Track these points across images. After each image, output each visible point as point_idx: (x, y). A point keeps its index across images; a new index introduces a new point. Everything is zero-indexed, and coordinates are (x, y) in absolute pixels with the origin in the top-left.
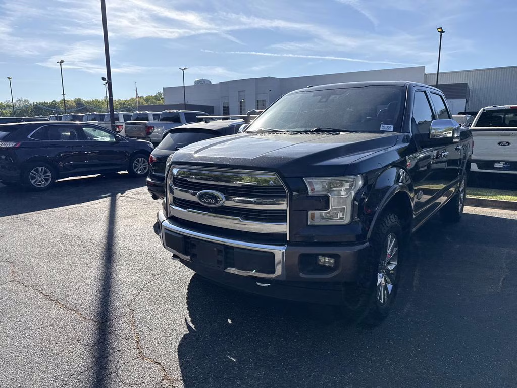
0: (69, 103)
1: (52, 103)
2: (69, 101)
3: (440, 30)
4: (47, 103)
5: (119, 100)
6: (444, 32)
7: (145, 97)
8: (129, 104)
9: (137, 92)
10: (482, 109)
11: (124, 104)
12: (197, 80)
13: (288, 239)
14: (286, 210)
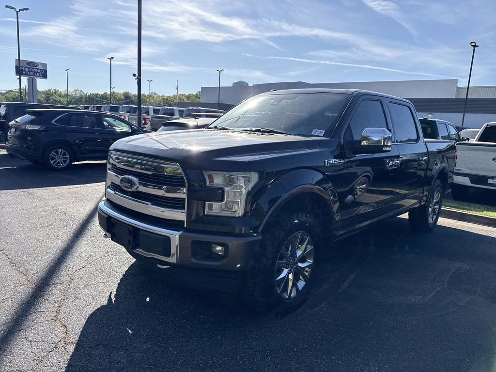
0: (119, 95)
1: (104, 95)
2: (119, 94)
3: (473, 44)
4: (99, 95)
5: (163, 96)
6: (478, 46)
7: (187, 94)
8: (171, 101)
9: (177, 89)
10: (486, 124)
11: (167, 100)
12: (235, 81)
13: (185, 226)
14: (185, 199)
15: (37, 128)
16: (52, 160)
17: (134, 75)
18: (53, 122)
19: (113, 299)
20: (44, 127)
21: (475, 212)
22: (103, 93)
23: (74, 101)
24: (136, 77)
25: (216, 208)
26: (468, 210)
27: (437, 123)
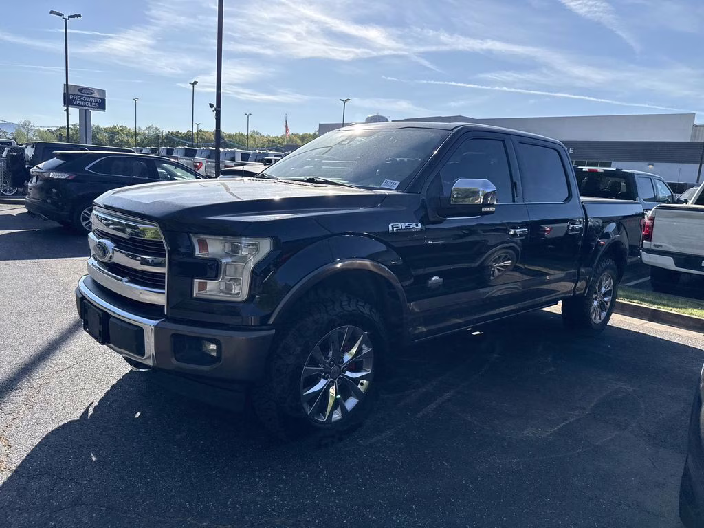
0: (207, 135)
1: (187, 134)
2: (207, 132)
4: (181, 134)
5: (268, 136)
7: (301, 134)
8: (279, 143)
9: (287, 127)
11: (273, 141)
12: (370, 116)
13: (165, 313)
14: (164, 274)
15: (64, 176)
16: (84, 221)
17: (211, 105)
18: (86, 169)
19: (91, 412)
20: (74, 176)
21: (675, 309)
22: (186, 132)
23: (146, 141)
24: (214, 109)
25: (212, 288)
26: (664, 305)
27: (636, 177)
